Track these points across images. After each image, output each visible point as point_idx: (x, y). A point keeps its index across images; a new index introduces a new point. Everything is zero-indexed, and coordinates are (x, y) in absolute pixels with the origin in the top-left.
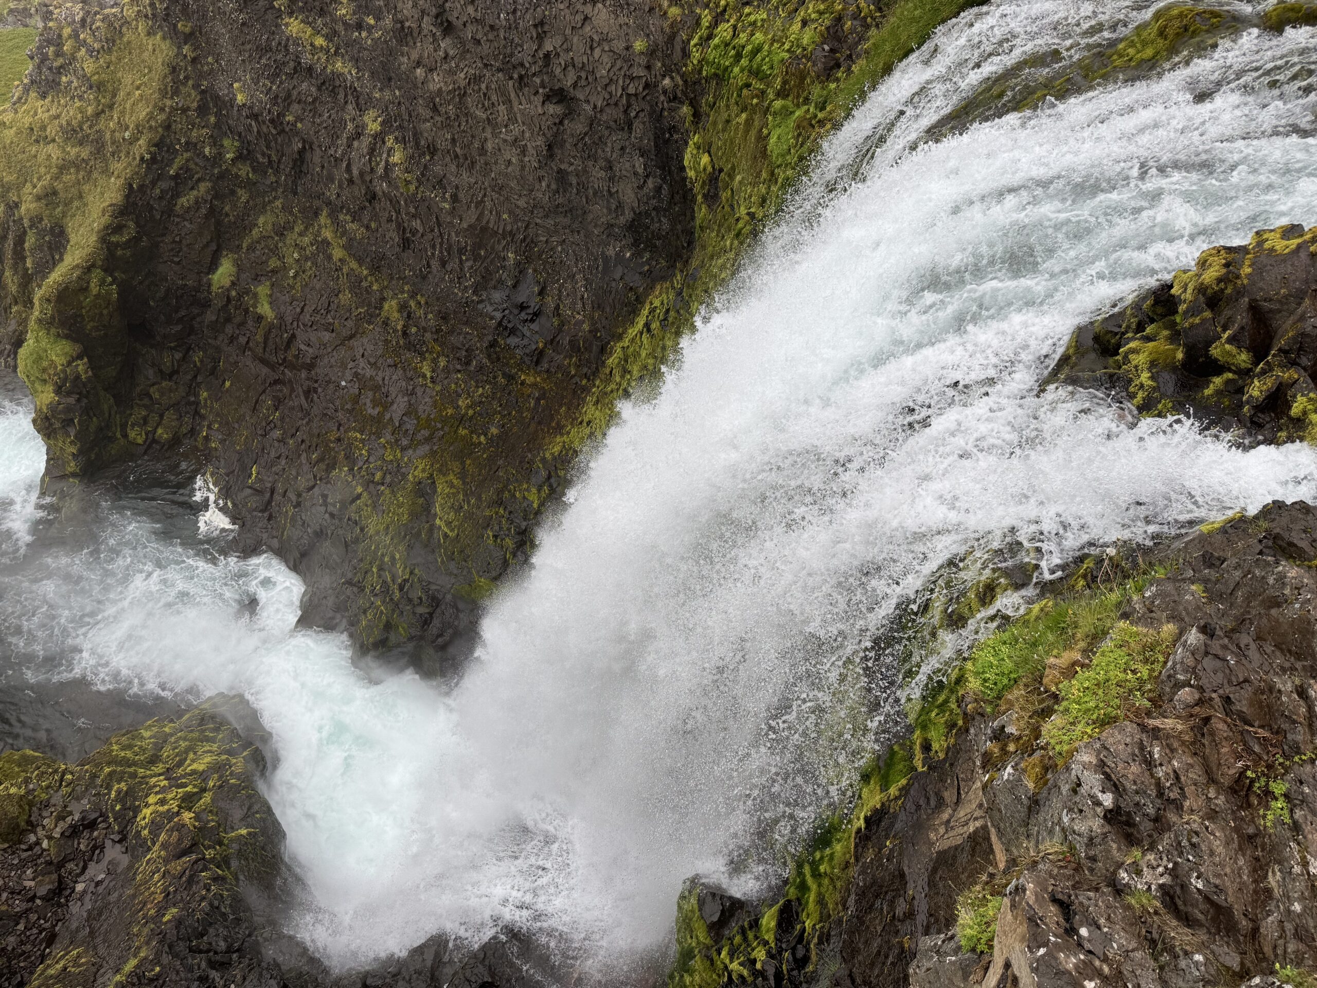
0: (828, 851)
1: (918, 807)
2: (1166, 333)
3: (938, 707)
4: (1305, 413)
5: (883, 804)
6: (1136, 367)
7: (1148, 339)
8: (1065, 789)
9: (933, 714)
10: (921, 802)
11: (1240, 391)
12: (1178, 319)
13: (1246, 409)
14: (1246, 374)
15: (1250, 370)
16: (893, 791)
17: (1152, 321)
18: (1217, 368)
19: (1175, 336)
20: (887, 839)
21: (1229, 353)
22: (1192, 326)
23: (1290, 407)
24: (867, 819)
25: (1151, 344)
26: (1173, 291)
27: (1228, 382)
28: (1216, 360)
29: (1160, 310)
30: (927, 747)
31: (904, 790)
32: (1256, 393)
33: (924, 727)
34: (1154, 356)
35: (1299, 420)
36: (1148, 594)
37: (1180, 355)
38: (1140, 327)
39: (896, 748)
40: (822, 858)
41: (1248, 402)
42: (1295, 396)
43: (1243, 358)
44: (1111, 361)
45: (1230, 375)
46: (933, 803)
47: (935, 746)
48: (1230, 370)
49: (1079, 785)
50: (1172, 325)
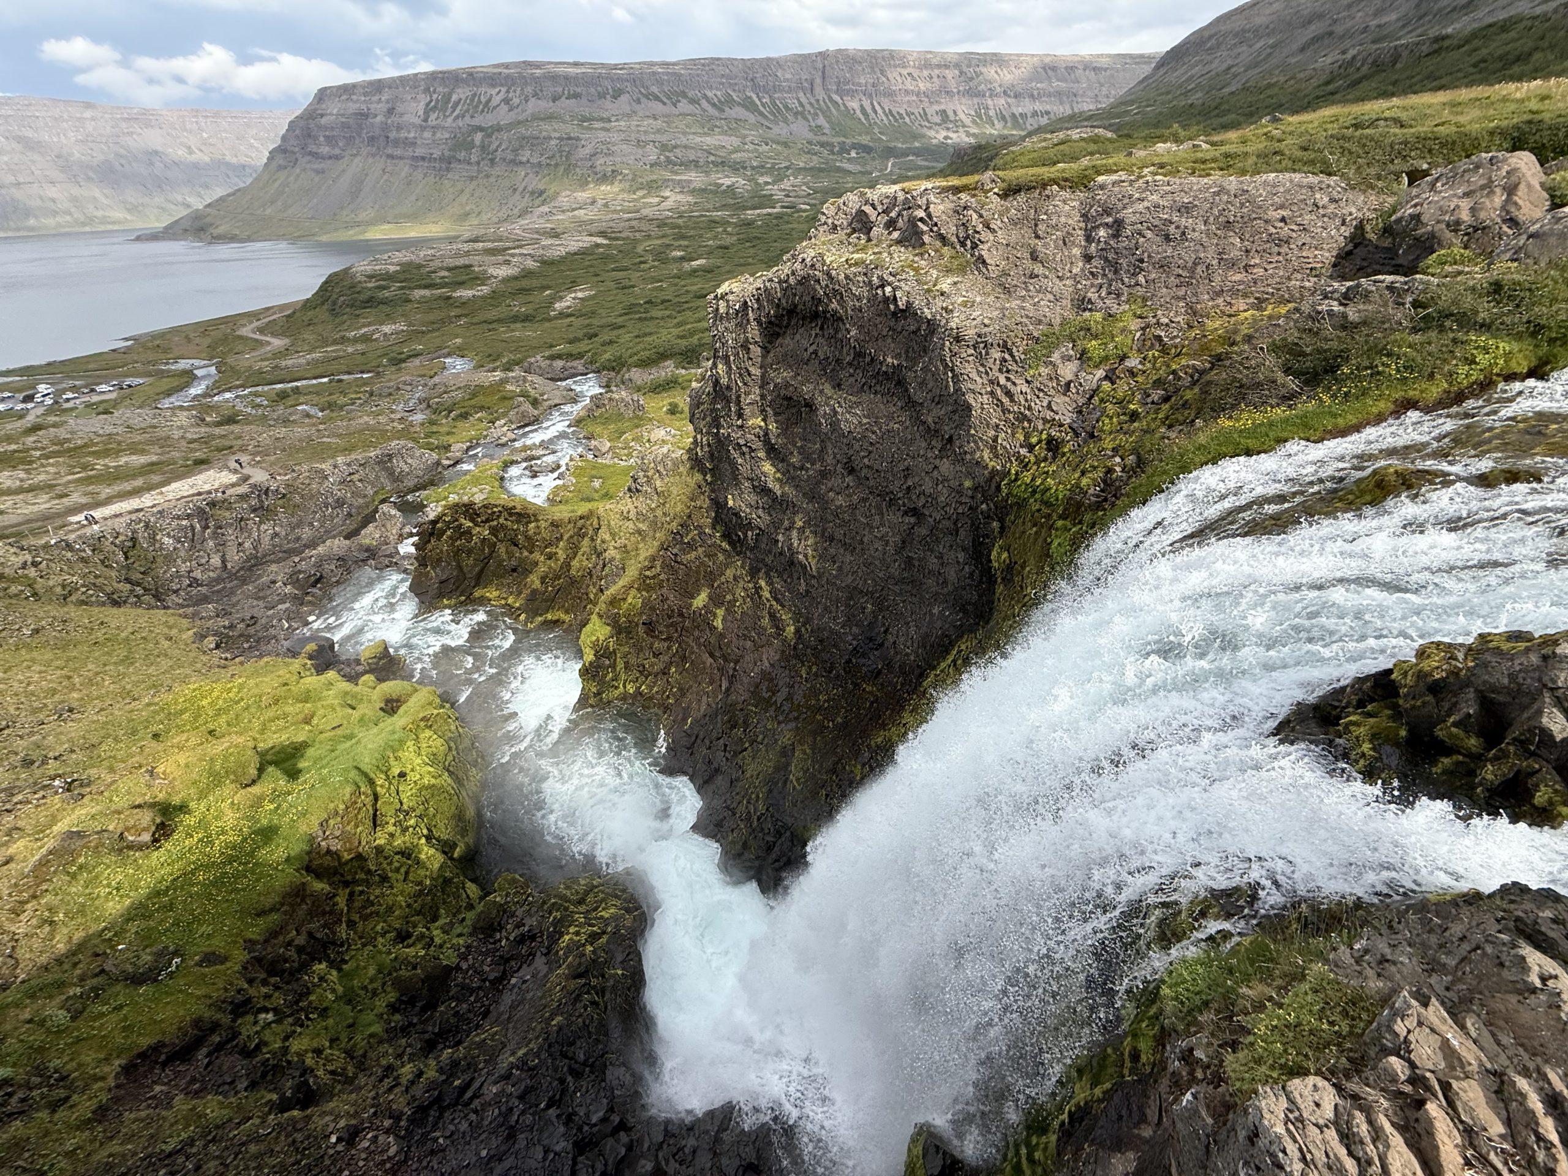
0: (1044, 1139)
1: (1121, 1117)
2: (1389, 712)
3: (1149, 1018)
4: (1551, 802)
5: (1086, 1103)
6: (1357, 738)
7: (1369, 715)
8: (1242, 1134)
9: (1144, 1025)
10: (1124, 1113)
11: (1472, 773)
12: (1401, 702)
13: (1479, 790)
14: (1479, 759)
15: (1482, 755)
16: (1098, 1092)
17: (1372, 700)
18: (1447, 750)
19: (1398, 715)
20: (1086, 1140)
21: (1456, 736)
22: (1413, 707)
23: (1533, 796)
24: (1071, 1114)
25: (1372, 720)
26: (1393, 676)
27: (1458, 763)
28: (1443, 742)
29: (1379, 691)
30: (1135, 1056)
31: (1108, 1095)
32: (1490, 777)
33: (1135, 1036)
34: (1375, 730)
35: (1544, 810)
36: (1357, 946)
37: (1403, 733)
38: (1361, 704)
39: (1109, 1050)
40: (1038, 1144)
41: (1481, 784)
42: (1537, 785)
43: (1473, 743)
44: (1331, 729)
45: (1461, 758)
46: (1136, 1118)
47: (1144, 1058)
48: (1460, 753)
49: (1257, 1135)
50: (1395, 707)
